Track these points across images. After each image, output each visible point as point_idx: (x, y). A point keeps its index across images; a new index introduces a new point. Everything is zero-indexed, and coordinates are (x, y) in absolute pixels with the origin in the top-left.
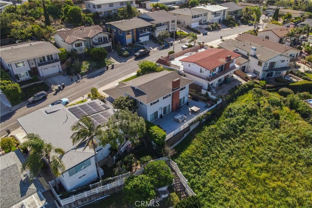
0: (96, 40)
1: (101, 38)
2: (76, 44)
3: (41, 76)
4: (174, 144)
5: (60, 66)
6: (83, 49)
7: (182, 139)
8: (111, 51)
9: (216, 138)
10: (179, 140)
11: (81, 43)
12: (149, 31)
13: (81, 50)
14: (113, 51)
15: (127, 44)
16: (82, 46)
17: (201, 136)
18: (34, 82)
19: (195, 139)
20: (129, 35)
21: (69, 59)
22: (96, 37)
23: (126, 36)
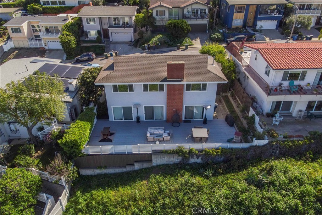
0: (188, 12)
1: (197, 11)
2: (157, 11)
3: (111, 40)
4: (106, 167)
5: (132, 34)
6: (165, 19)
7: (128, 169)
8: (206, 32)
9: (183, 204)
10: (120, 167)
11: (165, 11)
12: (279, 14)
13: (162, 20)
14: (207, 32)
15: (233, 26)
16: (165, 15)
17: (158, 182)
18: (97, 43)
19: (145, 182)
20: (239, 14)
21: (144, 28)
22: (190, 8)
23: (235, 14)
